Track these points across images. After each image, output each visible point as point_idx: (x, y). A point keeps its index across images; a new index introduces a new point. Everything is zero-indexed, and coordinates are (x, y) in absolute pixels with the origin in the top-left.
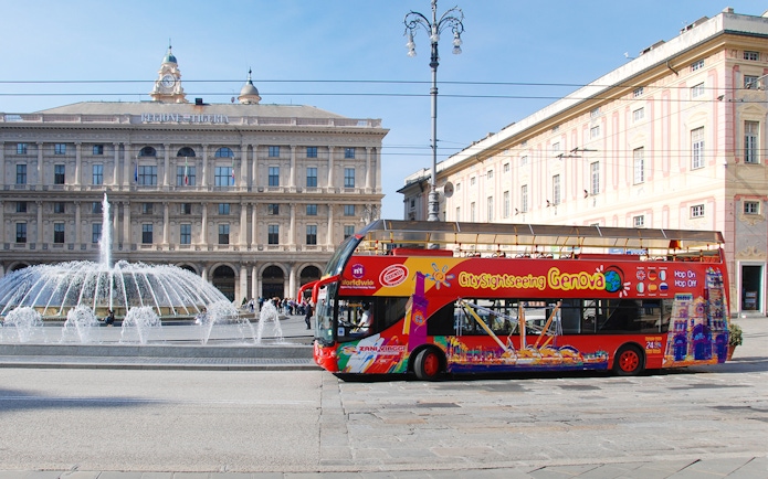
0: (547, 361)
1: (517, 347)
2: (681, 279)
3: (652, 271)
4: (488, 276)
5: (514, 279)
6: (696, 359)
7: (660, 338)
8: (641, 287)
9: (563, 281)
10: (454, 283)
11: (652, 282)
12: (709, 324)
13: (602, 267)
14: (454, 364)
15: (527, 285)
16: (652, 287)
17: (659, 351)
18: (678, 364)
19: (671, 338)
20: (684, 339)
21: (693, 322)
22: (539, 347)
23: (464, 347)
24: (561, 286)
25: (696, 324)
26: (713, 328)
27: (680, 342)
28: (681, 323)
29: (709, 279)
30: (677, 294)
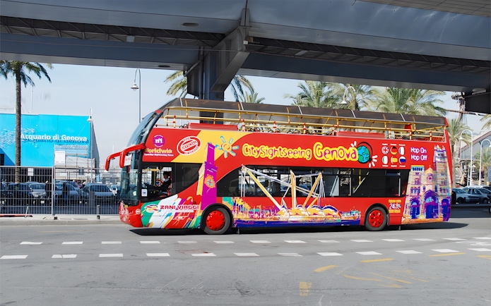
0: (313, 218)
1: (289, 206)
2: (416, 154)
3: (394, 147)
4: (266, 148)
5: (287, 151)
6: (427, 218)
7: (400, 201)
8: (385, 160)
9: (325, 154)
10: (239, 152)
11: (395, 156)
12: (436, 191)
13: (355, 142)
14: (239, 220)
15: (297, 156)
16: (394, 160)
17: (399, 211)
18: (414, 221)
19: (408, 200)
20: (418, 202)
21: (424, 188)
22: (306, 207)
23: (246, 206)
24: (323, 158)
25: (426, 190)
26: (439, 193)
27: (415, 204)
28: (416, 189)
29: (437, 155)
30: (413, 166)
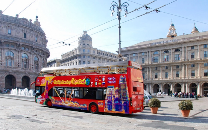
0: (71, 106)
1: (65, 100)
2: (110, 80)
3: (100, 78)
4: (59, 81)
5: (64, 81)
6: (116, 110)
7: (102, 102)
8: (96, 83)
9: (75, 82)
10: (53, 82)
11: (100, 82)
12: (121, 98)
13: (85, 77)
14: (53, 104)
15: (67, 83)
16: (100, 83)
17: (102, 106)
18: (109, 112)
19: (106, 102)
20: (111, 103)
21: (114, 97)
22: (69, 101)
23: (54, 99)
24: (74, 83)
25: (115, 97)
26: (122, 99)
27: (110, 103)
28: (110, 97)
29: (121, 80)
30: (108, 86)
